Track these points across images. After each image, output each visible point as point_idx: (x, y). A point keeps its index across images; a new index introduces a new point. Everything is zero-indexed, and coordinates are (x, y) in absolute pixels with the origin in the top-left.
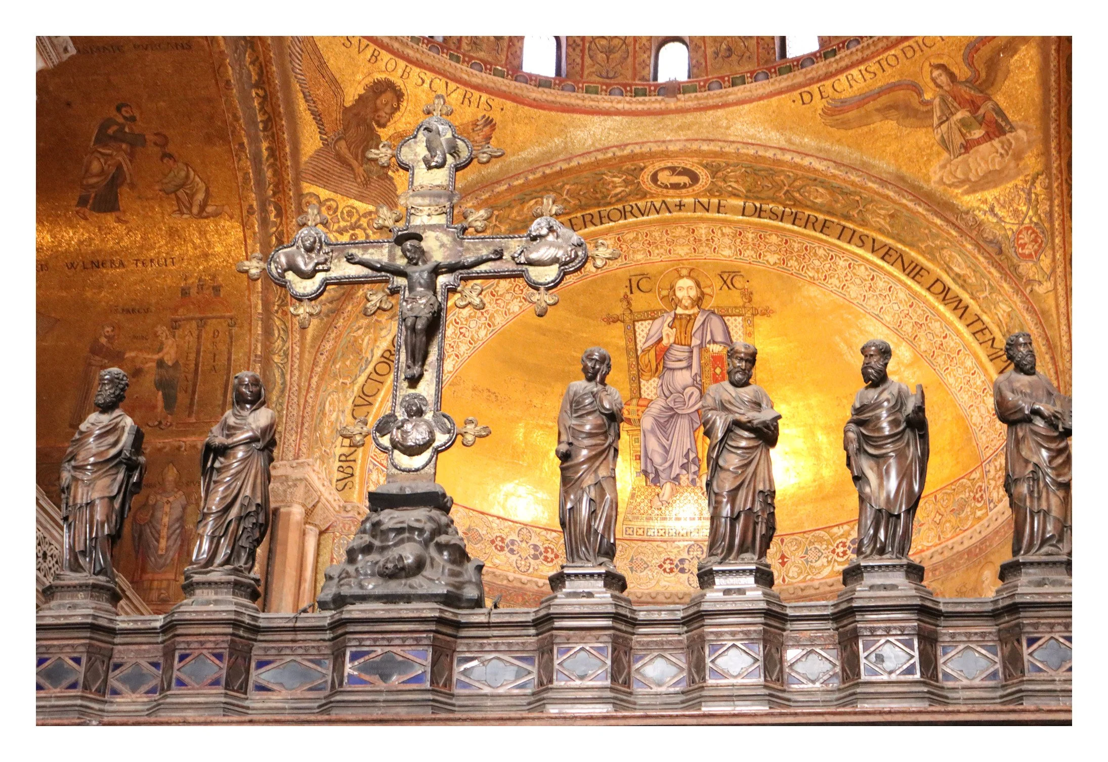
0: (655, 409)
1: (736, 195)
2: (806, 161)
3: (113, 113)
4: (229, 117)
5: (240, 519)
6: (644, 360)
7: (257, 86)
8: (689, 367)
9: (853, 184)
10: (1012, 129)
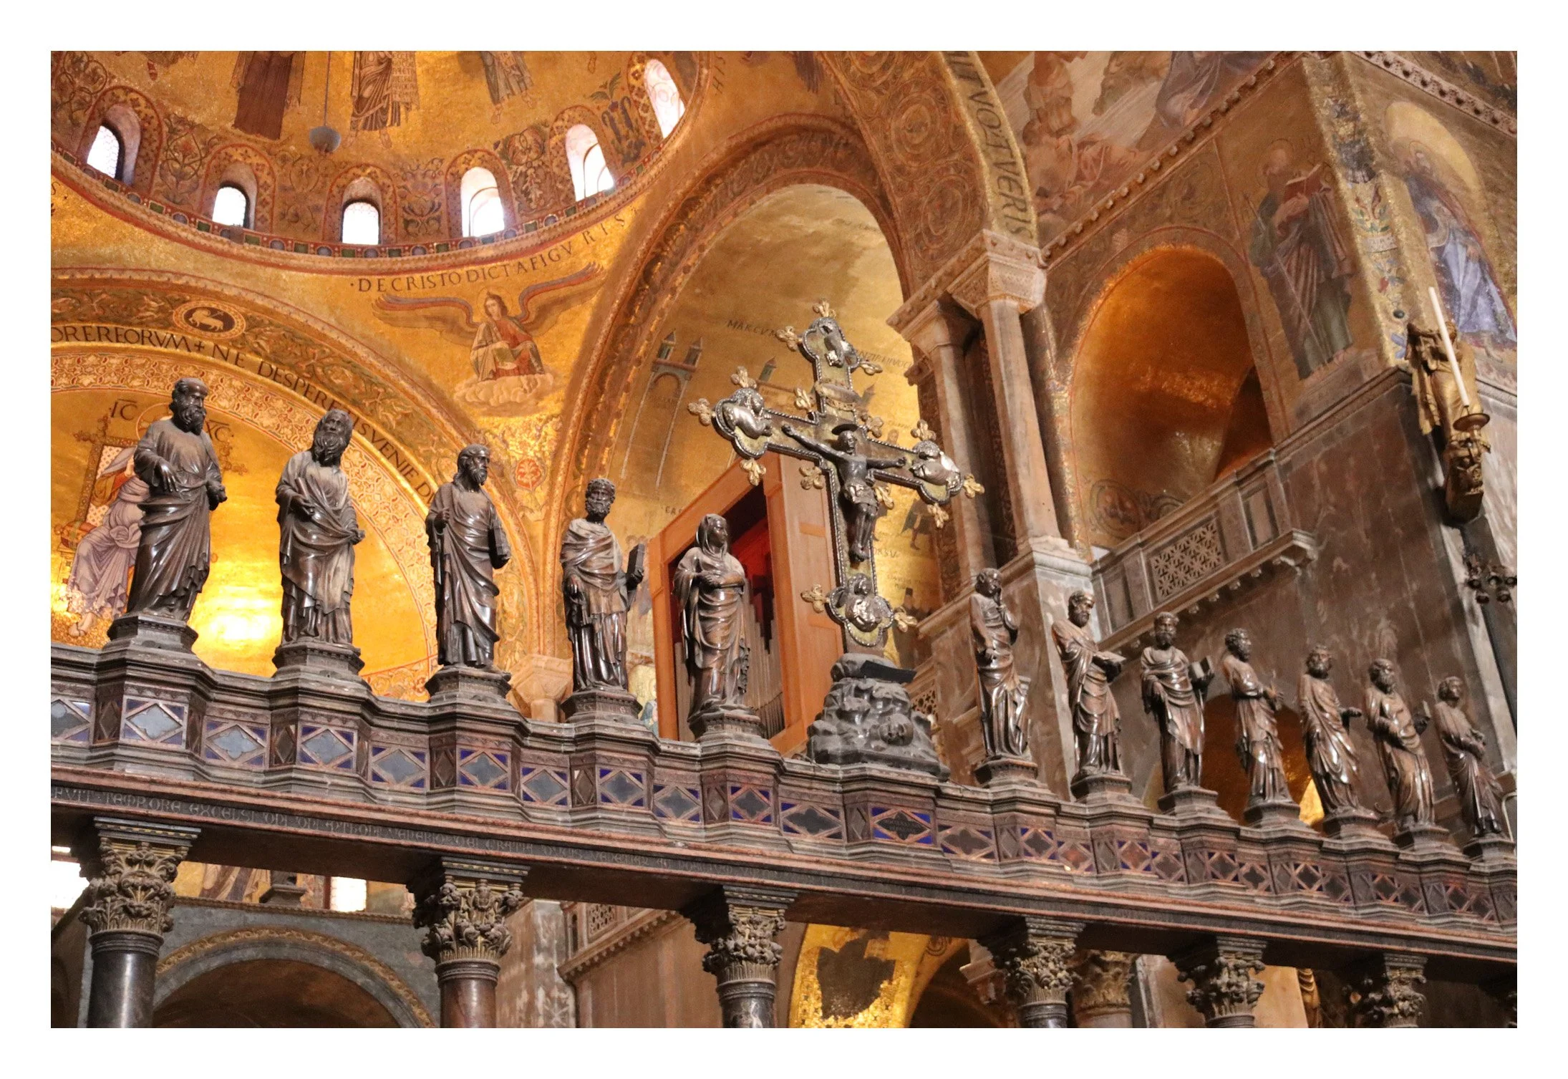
0: (96, 536)
1: (257, 353)
2: (349, 344)
5: (739, 660)
6: (100, 486)
9: (386, 377)
10: (542, 372)
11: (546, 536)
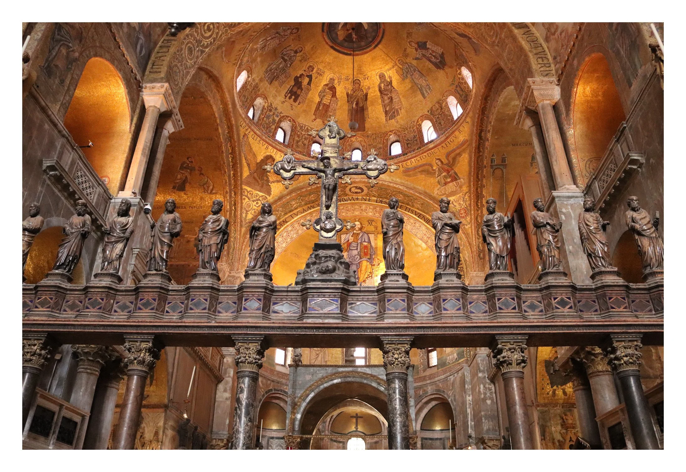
1: (375, 196)
2: (397, 186)
3: (186, 160)
4: (222, 162)
5: (265, 252)
7: (231, 154)
8: (357, 249)
9: (411, 193)
10: (460, 179)
11: (472, 232)
